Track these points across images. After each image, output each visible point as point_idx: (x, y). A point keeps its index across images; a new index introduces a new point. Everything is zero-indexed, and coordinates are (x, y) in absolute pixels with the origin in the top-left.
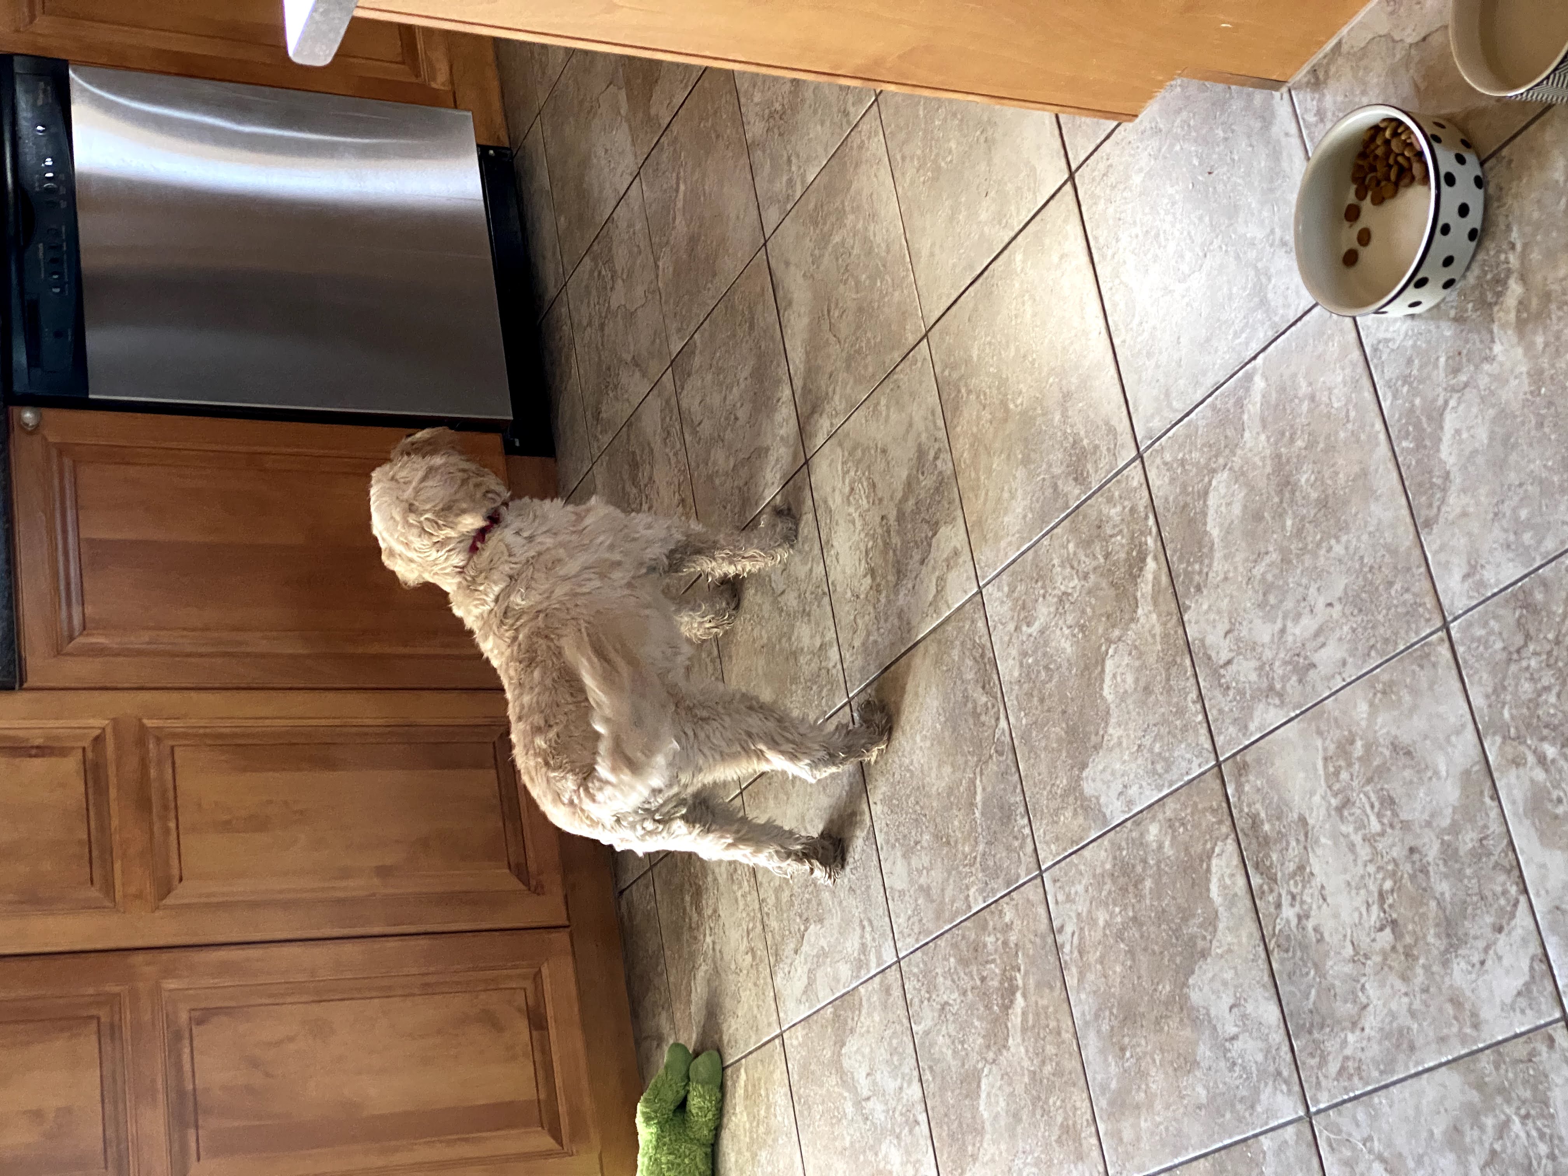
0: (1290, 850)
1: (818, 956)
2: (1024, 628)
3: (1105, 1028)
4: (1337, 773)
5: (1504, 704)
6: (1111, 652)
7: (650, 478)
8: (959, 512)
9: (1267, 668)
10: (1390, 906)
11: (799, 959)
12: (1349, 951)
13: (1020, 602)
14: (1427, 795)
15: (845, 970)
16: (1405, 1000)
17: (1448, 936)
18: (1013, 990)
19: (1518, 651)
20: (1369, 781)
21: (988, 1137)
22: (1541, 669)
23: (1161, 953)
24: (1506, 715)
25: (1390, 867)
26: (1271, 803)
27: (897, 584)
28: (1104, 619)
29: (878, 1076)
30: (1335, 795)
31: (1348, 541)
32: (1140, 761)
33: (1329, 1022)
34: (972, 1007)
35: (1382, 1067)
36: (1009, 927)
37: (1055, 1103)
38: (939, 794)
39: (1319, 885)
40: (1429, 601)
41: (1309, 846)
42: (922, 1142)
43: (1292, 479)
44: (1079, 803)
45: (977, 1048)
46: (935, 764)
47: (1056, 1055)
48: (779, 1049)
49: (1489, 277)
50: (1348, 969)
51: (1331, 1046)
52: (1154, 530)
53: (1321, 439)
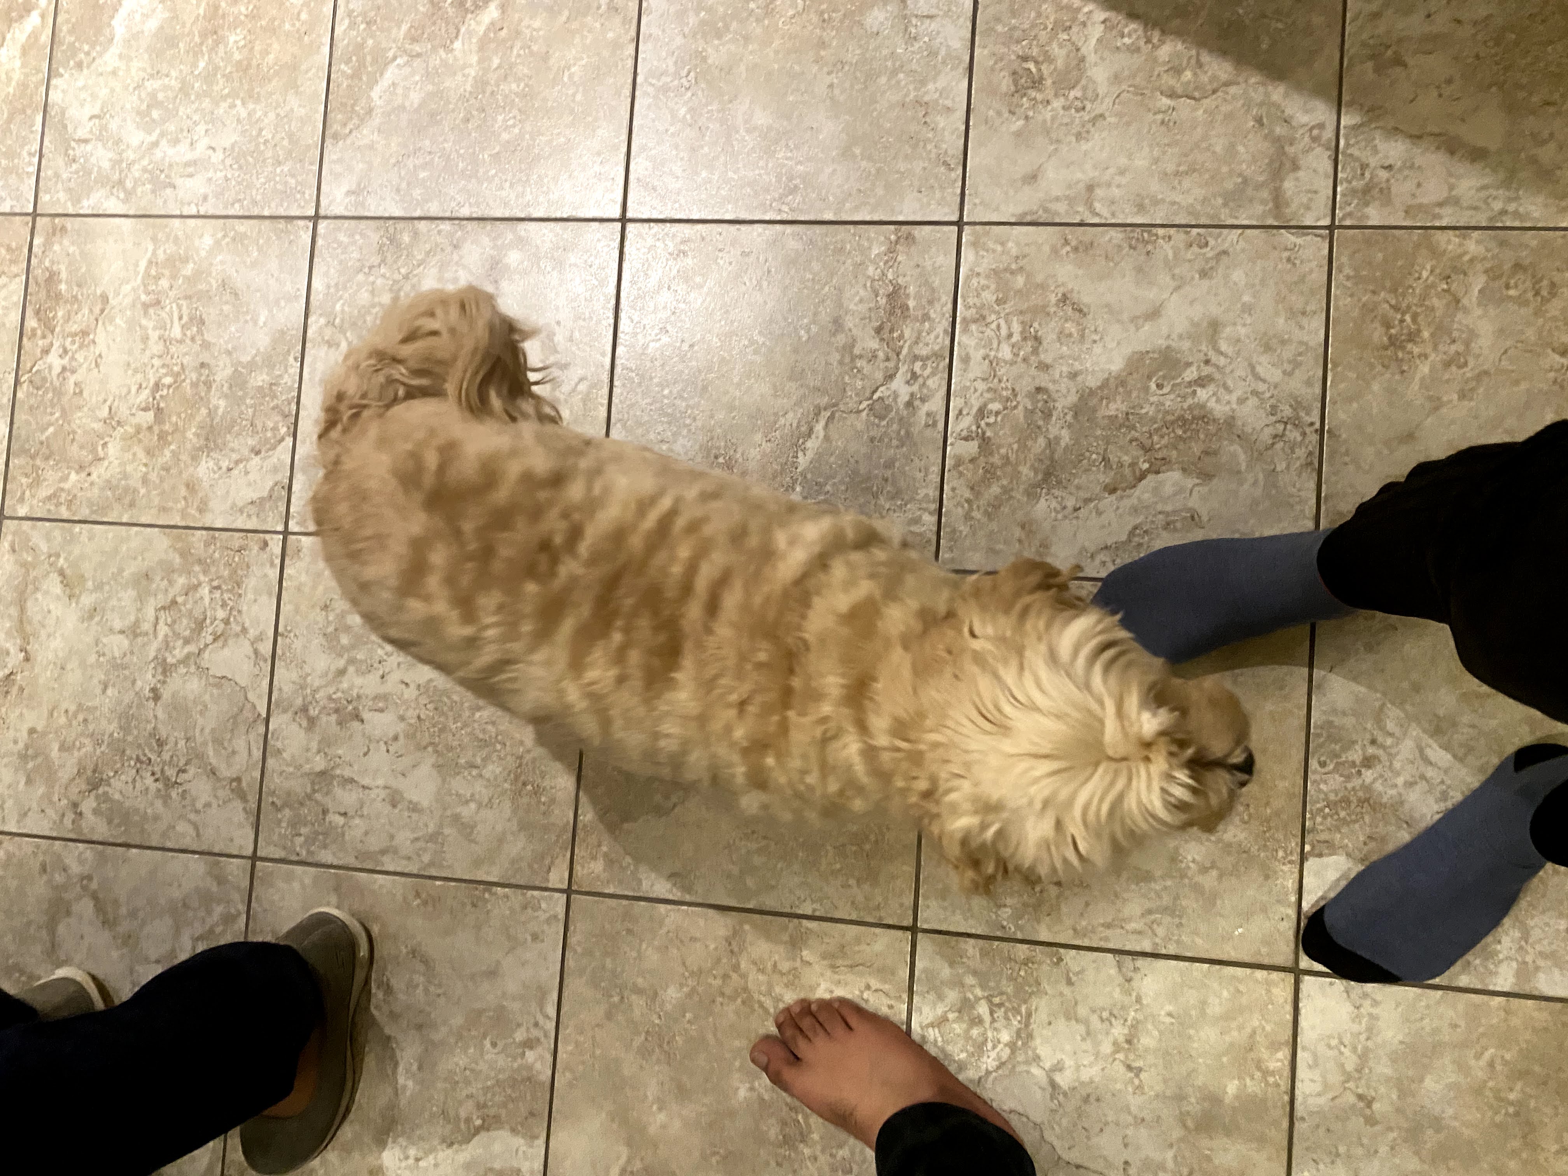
9: (124, 165)
10: (162, 396)
12: (105, 413)
14: (238, 331)
16: (143, 469)
17: (207, 439)
25: (176, 369)
30: (148, 293)
33: (57, 457)
35: (96, 507)
39: (97, 353)
41: (101, 319)
50: (97, 426)
51: (51, 475)
53: (266, 18)
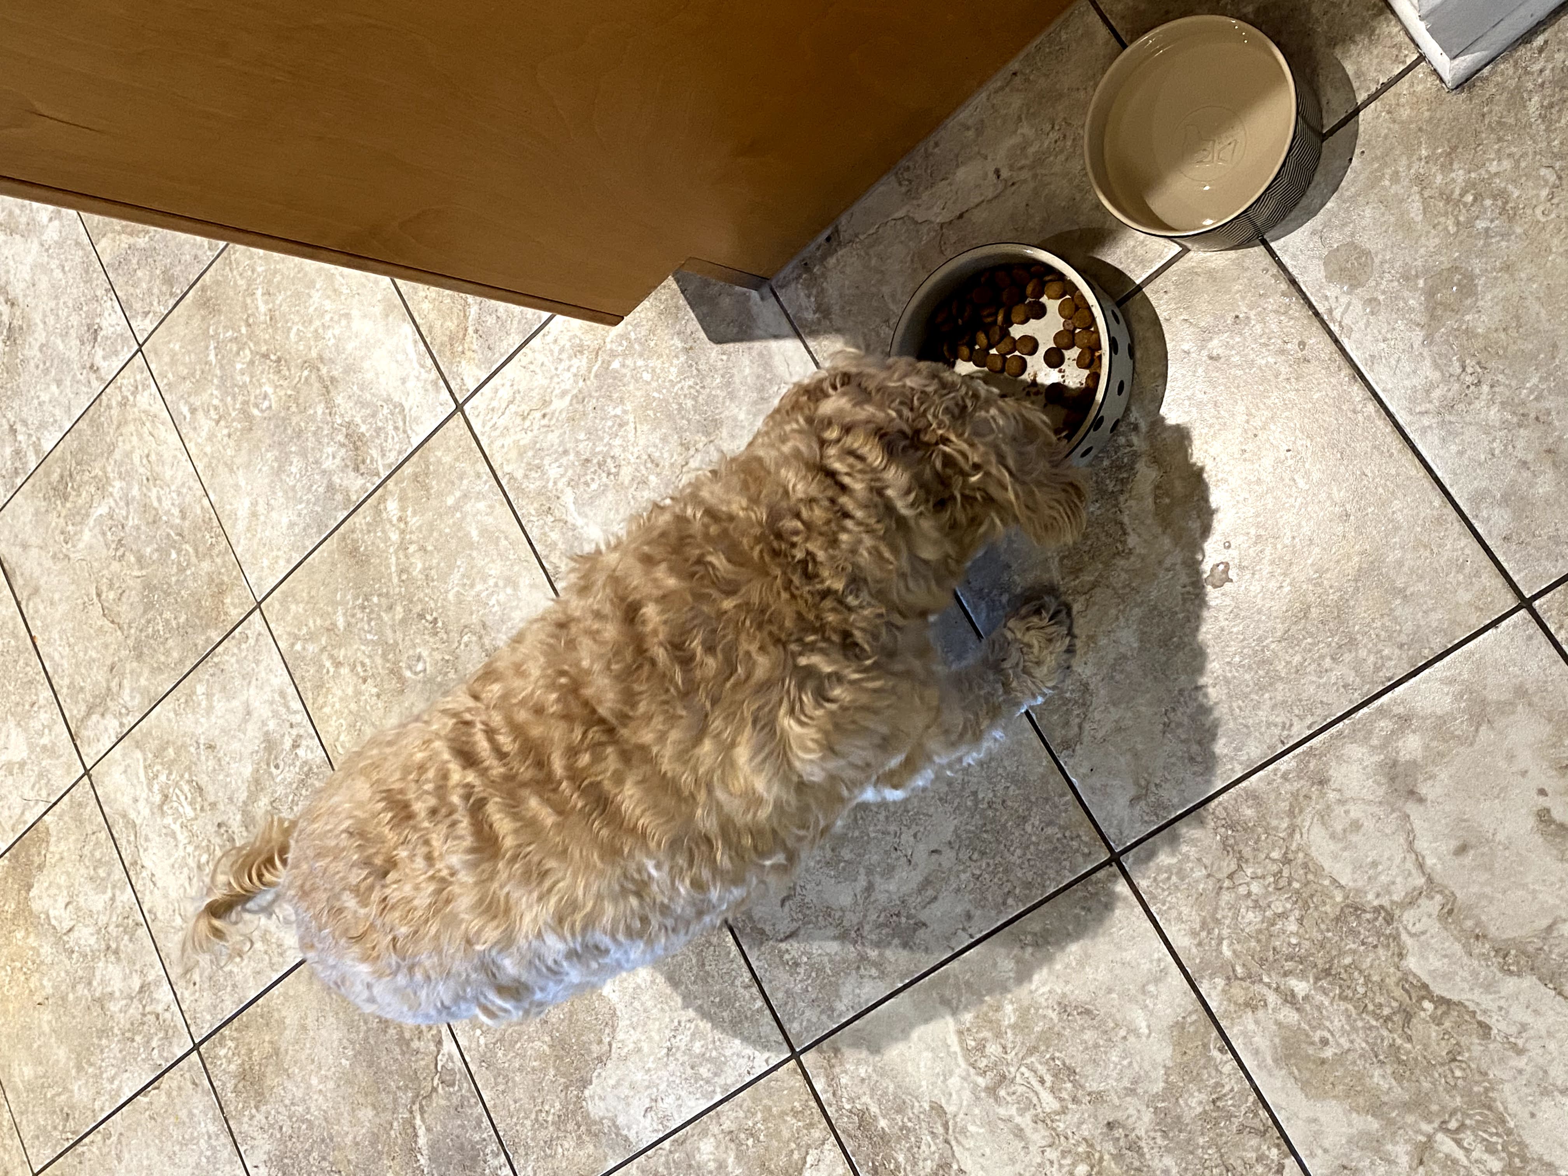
0: (923, 1147)
4: (981, 1048)
5: (1220, 940)
19: (1230, 876)
20: (1032, 1050)
22: (1268, 894)
24: (1227, 952)
26: (885, 1093)
32: (671, 1067)
38: (357, 1144)
40: (1086, 832)
44: (583, 1128)
46: (345, 1109)
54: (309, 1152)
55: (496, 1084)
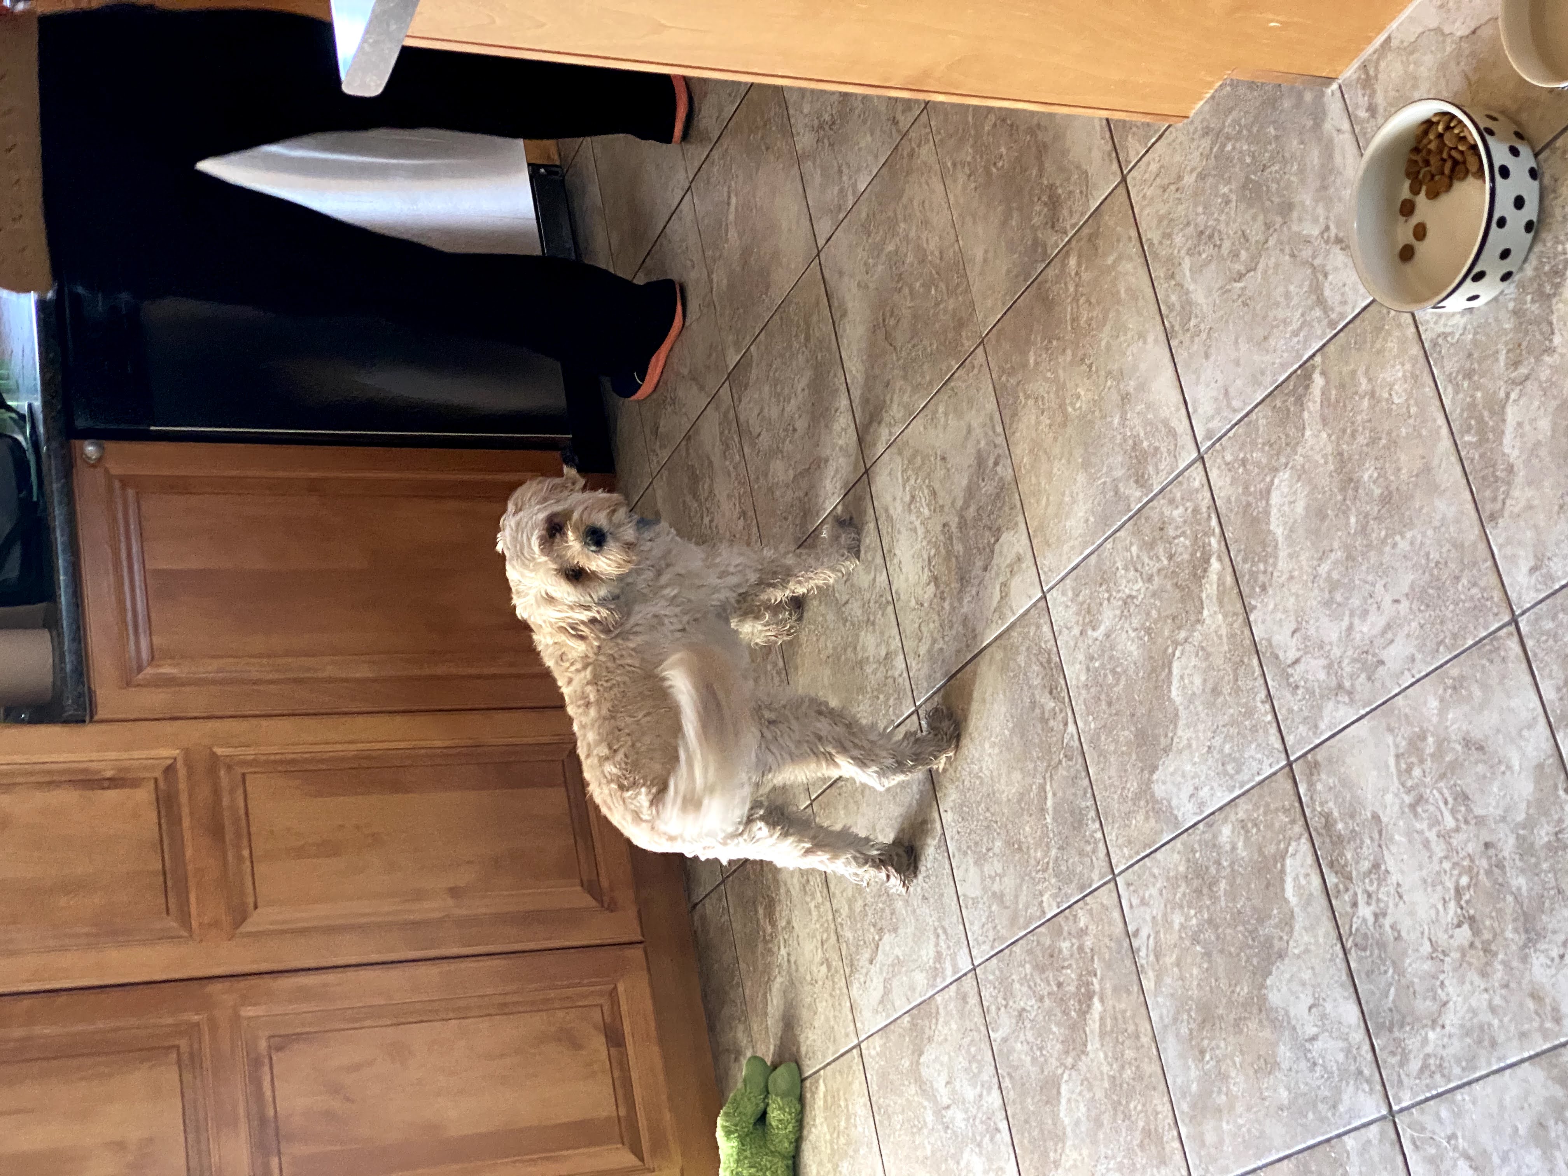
0: (1365, 849)
1: (893, 965)
2: (1090, 632)
3: (1184, 1031)
4: (1409, 770)
6: (1178, 654)
7: (711, 492)
8: (1020, 518)
9: (1336, 667)
10: (1467, 902)
11: (874, 969)
12: (1427, 948)
13: (1085, 606)
14: (1500, 790)
15: (920, 978)
16: (1486, 996)
17: (1527, 931)
18: (1090, 996)
20: (1443, 776)
21: (1069, 1143)
23: (1238, 955)
25: (1466, 863)
26: (1343, 801)
27: (960, 591)
28: (1169, 621)
29: (957, 1084)
30: (1408, 792)
31: (1414, 537)
32: (1210, 763)
33: (1409, 1019)
34: (1049, 1013)
35: (1464, 1064)
36: (1083, 932)
37: (1135, 1108)
38: (1009, 800)
39: (1395, 882)
40: (1497, 595)
41: (1383, 843)
42: (1003, 1149)
43: (1355, 476)
44: (1150, 806)
45: (1056, 1055)
46: (1004, 771)
47: (1136, 1059)
48: (857, 1059)
49: (1547, 268)
50: (1427, 966)
51: (1412, 1043)
52: (1217, 530)
53: (1384, 436)
54: (979, 803)
55: (1099, 763)
